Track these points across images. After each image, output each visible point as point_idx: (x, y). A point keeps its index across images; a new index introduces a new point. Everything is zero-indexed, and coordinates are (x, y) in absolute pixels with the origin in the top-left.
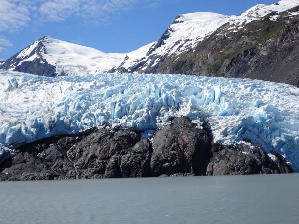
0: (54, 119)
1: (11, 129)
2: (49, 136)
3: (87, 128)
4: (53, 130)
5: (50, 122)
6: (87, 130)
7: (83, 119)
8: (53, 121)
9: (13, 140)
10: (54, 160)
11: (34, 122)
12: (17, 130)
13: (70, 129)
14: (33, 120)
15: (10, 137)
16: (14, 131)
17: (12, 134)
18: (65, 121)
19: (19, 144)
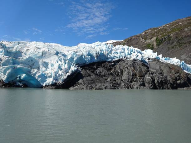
0: (99, 52)
1: (76, 54)
2: (96, 61)
3: (117, 59)
4: (99, 58)
5: (96, 53)
6: (117, 60)
7: (113, 54)
8: (98, 53)
9: (78, 62)
10: (107, 76)
11: (88, 52)
12: (80, 55)
13: (108, 58)
14: (87, 51)
15: (76, 60)
16: (79, 56)
17: (77, 57)
18: (105, 53)
19: (81, 64)
